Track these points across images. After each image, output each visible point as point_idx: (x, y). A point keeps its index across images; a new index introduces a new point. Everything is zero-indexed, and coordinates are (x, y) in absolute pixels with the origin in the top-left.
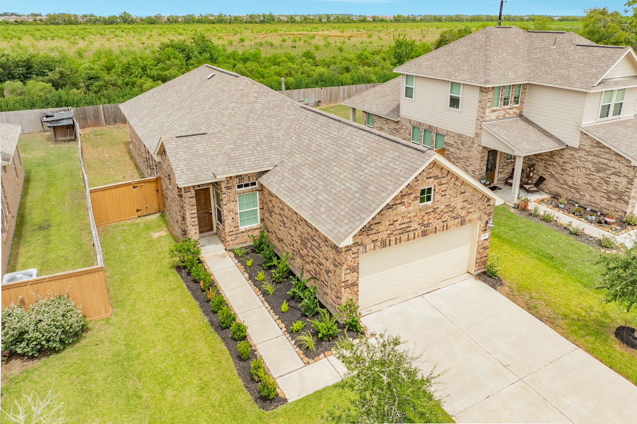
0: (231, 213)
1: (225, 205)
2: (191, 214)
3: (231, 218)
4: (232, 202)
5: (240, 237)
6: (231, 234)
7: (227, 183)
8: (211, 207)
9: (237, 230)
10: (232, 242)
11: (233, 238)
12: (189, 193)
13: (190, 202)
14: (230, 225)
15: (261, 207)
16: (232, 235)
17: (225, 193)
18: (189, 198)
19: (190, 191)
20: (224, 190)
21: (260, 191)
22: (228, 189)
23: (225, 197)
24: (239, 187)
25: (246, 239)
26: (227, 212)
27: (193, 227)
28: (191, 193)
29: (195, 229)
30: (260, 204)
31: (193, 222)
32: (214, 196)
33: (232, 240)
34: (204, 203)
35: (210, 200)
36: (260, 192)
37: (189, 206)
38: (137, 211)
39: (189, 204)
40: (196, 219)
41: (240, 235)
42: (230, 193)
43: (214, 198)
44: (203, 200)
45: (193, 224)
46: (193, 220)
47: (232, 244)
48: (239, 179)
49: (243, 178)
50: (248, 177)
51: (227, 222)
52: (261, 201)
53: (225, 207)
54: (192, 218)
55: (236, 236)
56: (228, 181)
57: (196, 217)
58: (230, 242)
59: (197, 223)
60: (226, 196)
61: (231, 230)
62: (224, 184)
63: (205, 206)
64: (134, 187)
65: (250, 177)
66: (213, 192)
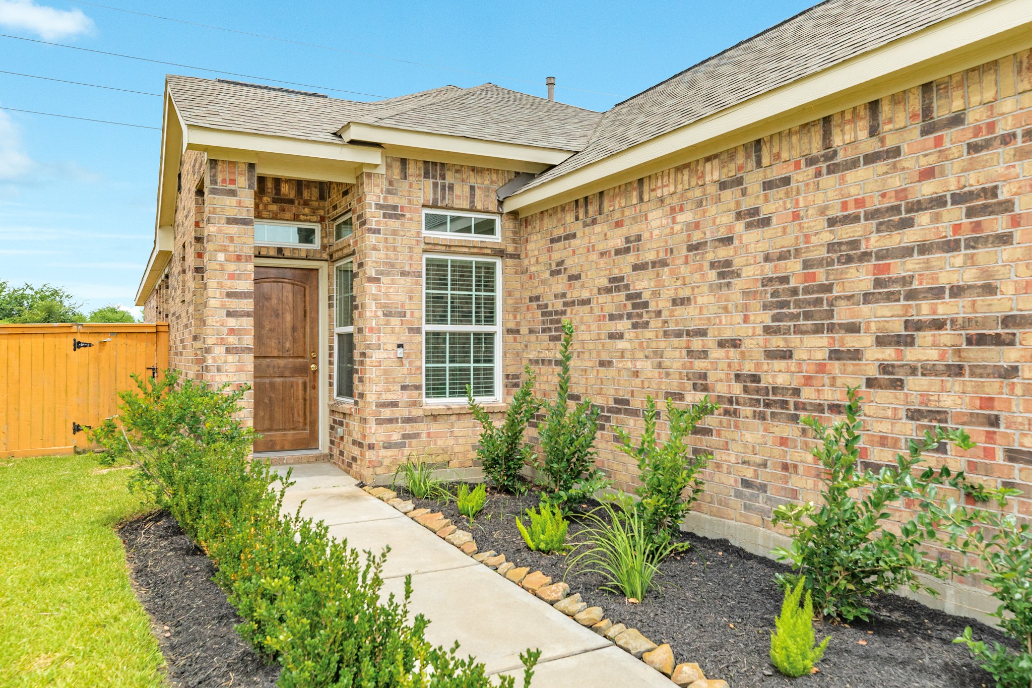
0: (395, 321)
1: (371, 280)
2: (229, 295)
3: (390, 341)
4: (404, 274)
5: (424, 436)
6: (387, 413)
7: (389, 192)
8: (315, 350)
9: (414, 404)
10: (390, 452)
11: (396, 437)
12: (230, 201)
13: (231, 239)
14: (386, 372)
15: (512, 325)
16: (390, 421)
17: (378, 231)
18: (230, 221)
19: (233, 193)
20: (374, 217)
21: (512, 256)
22: (390, 216)
23: (375, 248)
24: (435, 223)
25: (445, 450)
26: (380, 313)
27: (230, 358)
28: (239, 204)
29: (240, 370)
30: (505, 311)
31: (232, 331)
32: (330, 298)
33: (388, 446)
34: (294, 329)
35: (315, 322)
36: (509, 261)
37: (221, 257)
38: (77, 429)
39: (224, 249)
40: (248, 323)
41: (421, 428)
42: (395, 232)
43: (330, 306)
44: (289, 317)
45: (232, 340)
46: (232, 322)
47: (386, 462)
48: (435, 185)
49: (451, 187)
50: (467, 189)
51: (376, 356)
52: (510, 301)
53: (372, 288)
54: (229, 314)
55: (409, 428)
56: (391, 183)
57: (248, 314)
58: (383, 452)
59: (249, 340)
60: (381, 246)
61: (390, 397)
62: (378, 190)
63: (294, 341)
64: (77, 345)
65: (478, 193)
66: (331, 284)
